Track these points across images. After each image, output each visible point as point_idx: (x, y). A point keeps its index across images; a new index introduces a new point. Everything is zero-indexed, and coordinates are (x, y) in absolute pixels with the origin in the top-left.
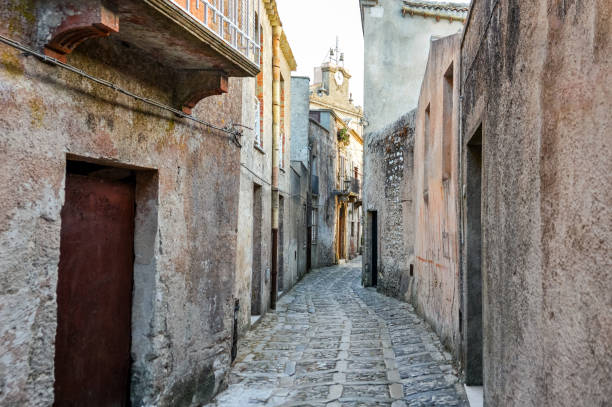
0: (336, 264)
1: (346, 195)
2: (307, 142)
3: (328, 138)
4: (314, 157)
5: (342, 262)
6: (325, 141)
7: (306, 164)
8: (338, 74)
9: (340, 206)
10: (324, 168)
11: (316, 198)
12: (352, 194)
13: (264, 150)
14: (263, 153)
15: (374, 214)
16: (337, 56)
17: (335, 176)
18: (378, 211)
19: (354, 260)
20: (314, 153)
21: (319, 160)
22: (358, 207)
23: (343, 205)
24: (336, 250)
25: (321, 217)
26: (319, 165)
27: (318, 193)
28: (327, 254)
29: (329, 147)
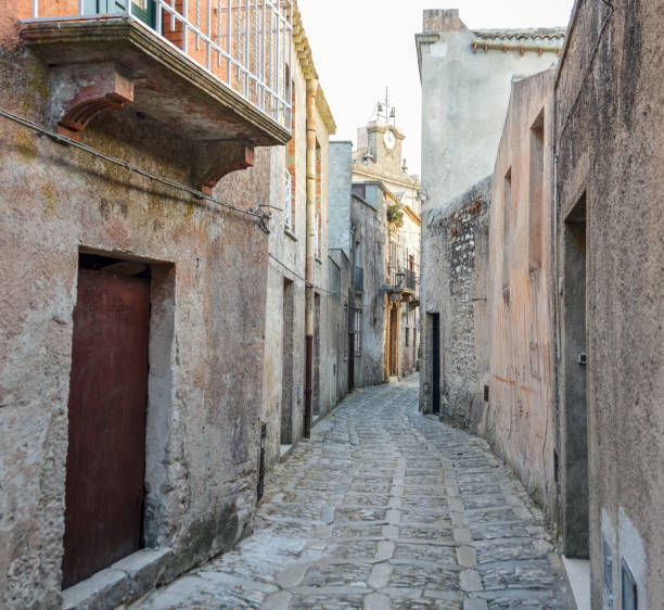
0: (386, 382)
1: (398, 293)
2: (349, 224)
3: (375, 218)
4: (358, 243)
5: (393, 379)
6: (371, 222)
7: (348, 256)
8: (388, 136)
9: (391, 307)
10: (371, 258)
11: (360, 296)
12: (407, 290)
13: (296, 236)
14: (295, 240)
15: (435, 318)
16: (386, 111)
17: (385, 268)
18: (441, 313)
19: (409, 378)
20: (358, 238)
21: (364, 247)
22: (414, 308)
23: (394, 305)
24: (386, 363)
25: (367, 320)
26: (364, 254)
27: (362, 290)
28: (374, 370)
29: (377, 230)
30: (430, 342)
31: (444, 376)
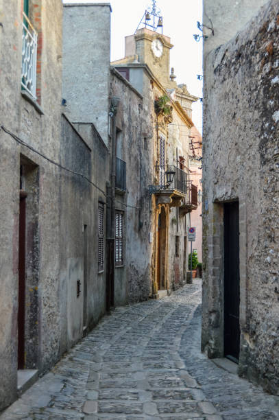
0: (154, 297)
1: (168, 195)
2: (107, 104)
3: (141, 106)
4: (118, 131)
5: (161, 294)
6: (136, 109)
7: (105, 139)
8: (155, 44)
9: (159, 211)
10: (135, 151)
11: (122, 195)
12: (177, 192)
13: (42, 108)
14: (40, 113)
16: (154, 21)
17: (152, 166)
18: (241, 198)
19: (179, 291)
20: (118, 124)
21: (127, 137)
22: (184, 214)
23: (163, 209)
24: (153, 275)
25: (131, 225)
26: (126, 146)
27: (124, 188)
28: (140, 283)
29: (143, 120)
30: (219, 247)
31: (248, 303)
